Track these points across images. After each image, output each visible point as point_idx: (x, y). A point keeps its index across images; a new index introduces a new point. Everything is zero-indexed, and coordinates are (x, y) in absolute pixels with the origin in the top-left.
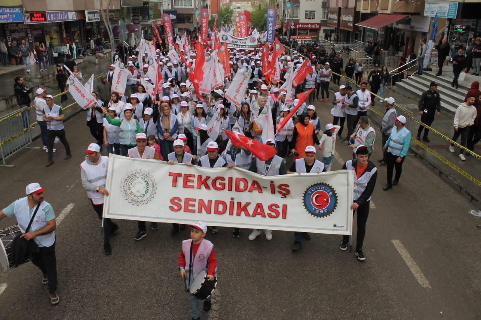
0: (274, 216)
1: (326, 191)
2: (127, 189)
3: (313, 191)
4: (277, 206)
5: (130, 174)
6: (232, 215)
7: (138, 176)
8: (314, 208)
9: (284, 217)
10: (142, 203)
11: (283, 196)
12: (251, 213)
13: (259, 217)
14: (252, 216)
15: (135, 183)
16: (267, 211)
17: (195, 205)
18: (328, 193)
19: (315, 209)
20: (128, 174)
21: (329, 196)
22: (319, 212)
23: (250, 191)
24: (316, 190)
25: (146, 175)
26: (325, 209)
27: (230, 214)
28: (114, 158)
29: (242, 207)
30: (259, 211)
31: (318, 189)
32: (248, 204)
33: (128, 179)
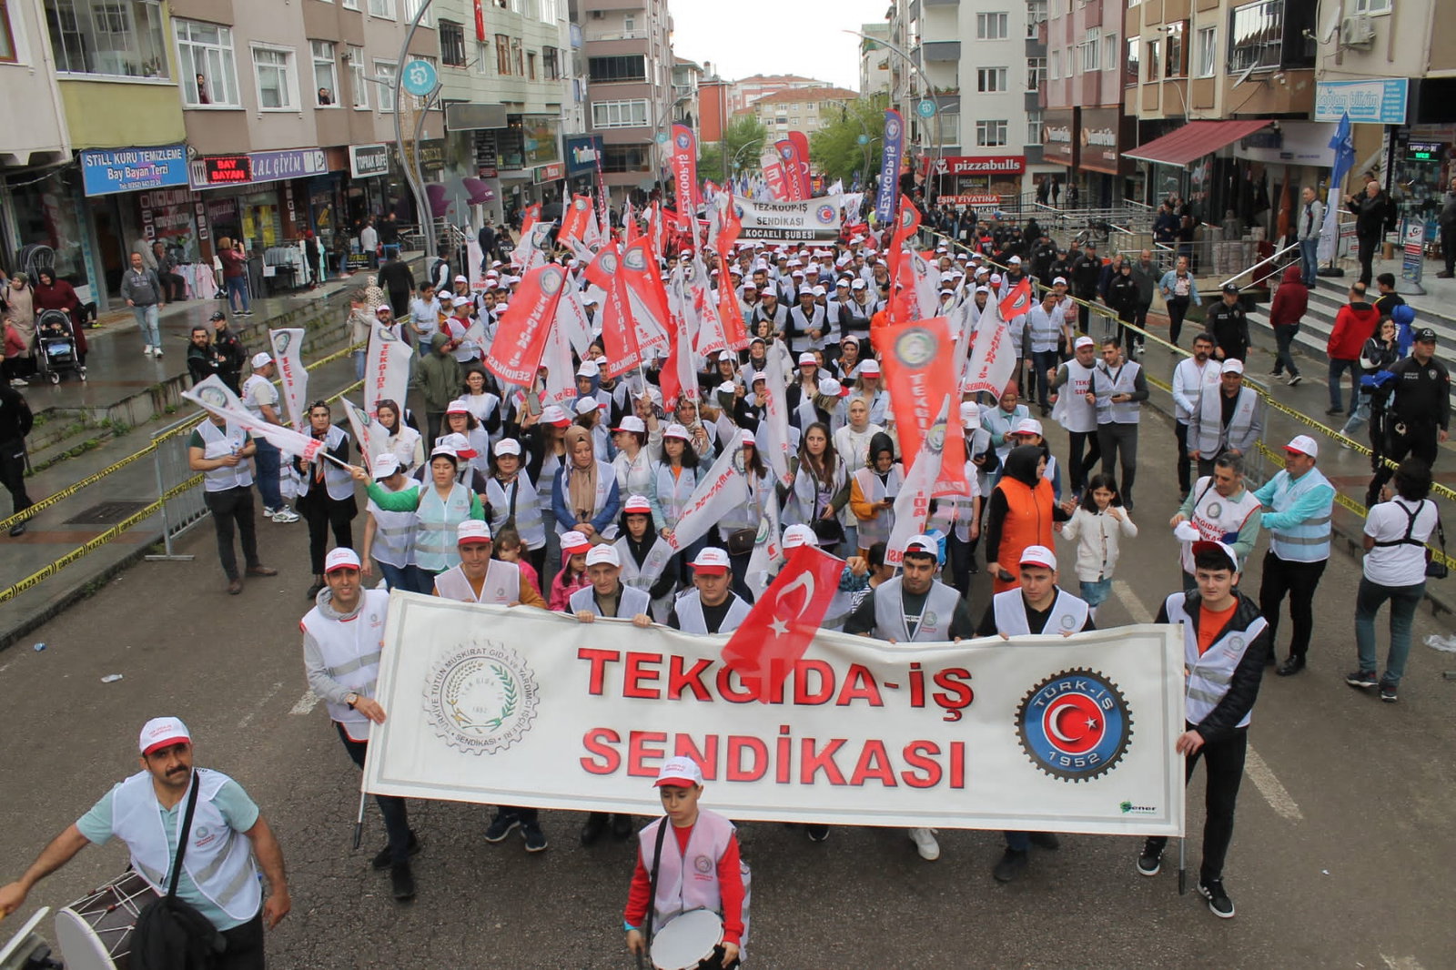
0: (924, 781)
1: (1090, 694)
2: (445, 703)
3: (1048, 696)
4: (933, 748)
5: (454, 654)
6: (788, 781)
7: (481, 661)
8: (1054, 750)
9: (958, 782)
10: (491, 748)
11: (951, 715)
12: (848, 771)
13: (874, 785)
14: (853, 784)
15: (470, 684)
16: (899, 765)
17: (663, 752)
18: (1099, 701)
19: (1059, 755)
20: (449, 653)
21: (1103, 709)
22: (1072, 763)
23: (844, 702)
24: (1059, 692)
25: (507, 658)
26: (1091, 752)
27: (779, 781)
28: (406, 602)
29: (817, 756)
30: (874, 765)
31: (1067, 690)
32: (838, 744)
33: (448, 670)
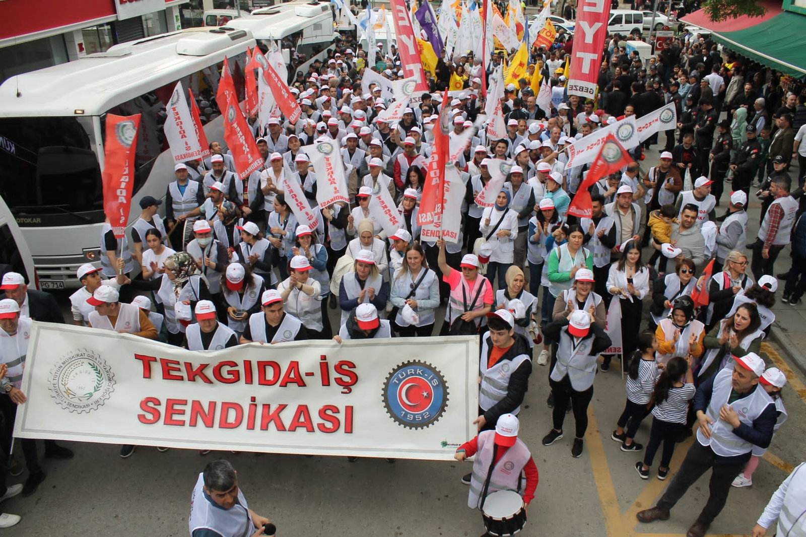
0: (330, 429)
1: (425, 377)
2: (60, 384)
3: (401, 377)
4: (336, 410)
5: (67, 357)
6: (253, 428)
7: (82, 360)
8: (404, 411)
9: (349, 430)
10: (87, 409)
11: (346, 390)
12: (287, 423)
13: (302, 431)
14: (289, 430)
15: (76, 374)
16: (316, 419)
17: (184, 411)
18: (430, 381)
19: (406, 414)
20: (64, 356)
21: (432, 386)
22: (414, 418)
23: (284, 385)
24: (407, 376)
25: (96, 359)
26: (425, 411)
27: (248, 428)
28: (40, 328)
29: (271, 414)
30: (302, 419)
31: (412, 374)
32: (282, 407)
33: (63, 366)
